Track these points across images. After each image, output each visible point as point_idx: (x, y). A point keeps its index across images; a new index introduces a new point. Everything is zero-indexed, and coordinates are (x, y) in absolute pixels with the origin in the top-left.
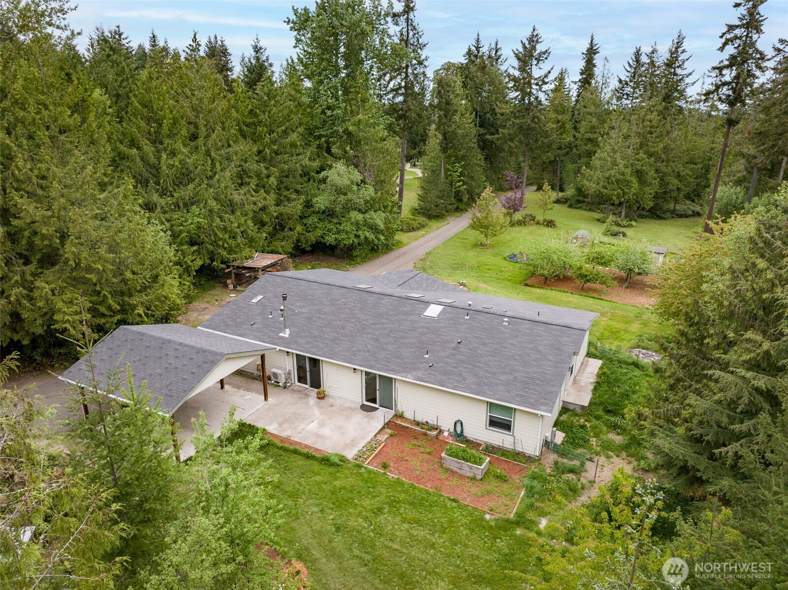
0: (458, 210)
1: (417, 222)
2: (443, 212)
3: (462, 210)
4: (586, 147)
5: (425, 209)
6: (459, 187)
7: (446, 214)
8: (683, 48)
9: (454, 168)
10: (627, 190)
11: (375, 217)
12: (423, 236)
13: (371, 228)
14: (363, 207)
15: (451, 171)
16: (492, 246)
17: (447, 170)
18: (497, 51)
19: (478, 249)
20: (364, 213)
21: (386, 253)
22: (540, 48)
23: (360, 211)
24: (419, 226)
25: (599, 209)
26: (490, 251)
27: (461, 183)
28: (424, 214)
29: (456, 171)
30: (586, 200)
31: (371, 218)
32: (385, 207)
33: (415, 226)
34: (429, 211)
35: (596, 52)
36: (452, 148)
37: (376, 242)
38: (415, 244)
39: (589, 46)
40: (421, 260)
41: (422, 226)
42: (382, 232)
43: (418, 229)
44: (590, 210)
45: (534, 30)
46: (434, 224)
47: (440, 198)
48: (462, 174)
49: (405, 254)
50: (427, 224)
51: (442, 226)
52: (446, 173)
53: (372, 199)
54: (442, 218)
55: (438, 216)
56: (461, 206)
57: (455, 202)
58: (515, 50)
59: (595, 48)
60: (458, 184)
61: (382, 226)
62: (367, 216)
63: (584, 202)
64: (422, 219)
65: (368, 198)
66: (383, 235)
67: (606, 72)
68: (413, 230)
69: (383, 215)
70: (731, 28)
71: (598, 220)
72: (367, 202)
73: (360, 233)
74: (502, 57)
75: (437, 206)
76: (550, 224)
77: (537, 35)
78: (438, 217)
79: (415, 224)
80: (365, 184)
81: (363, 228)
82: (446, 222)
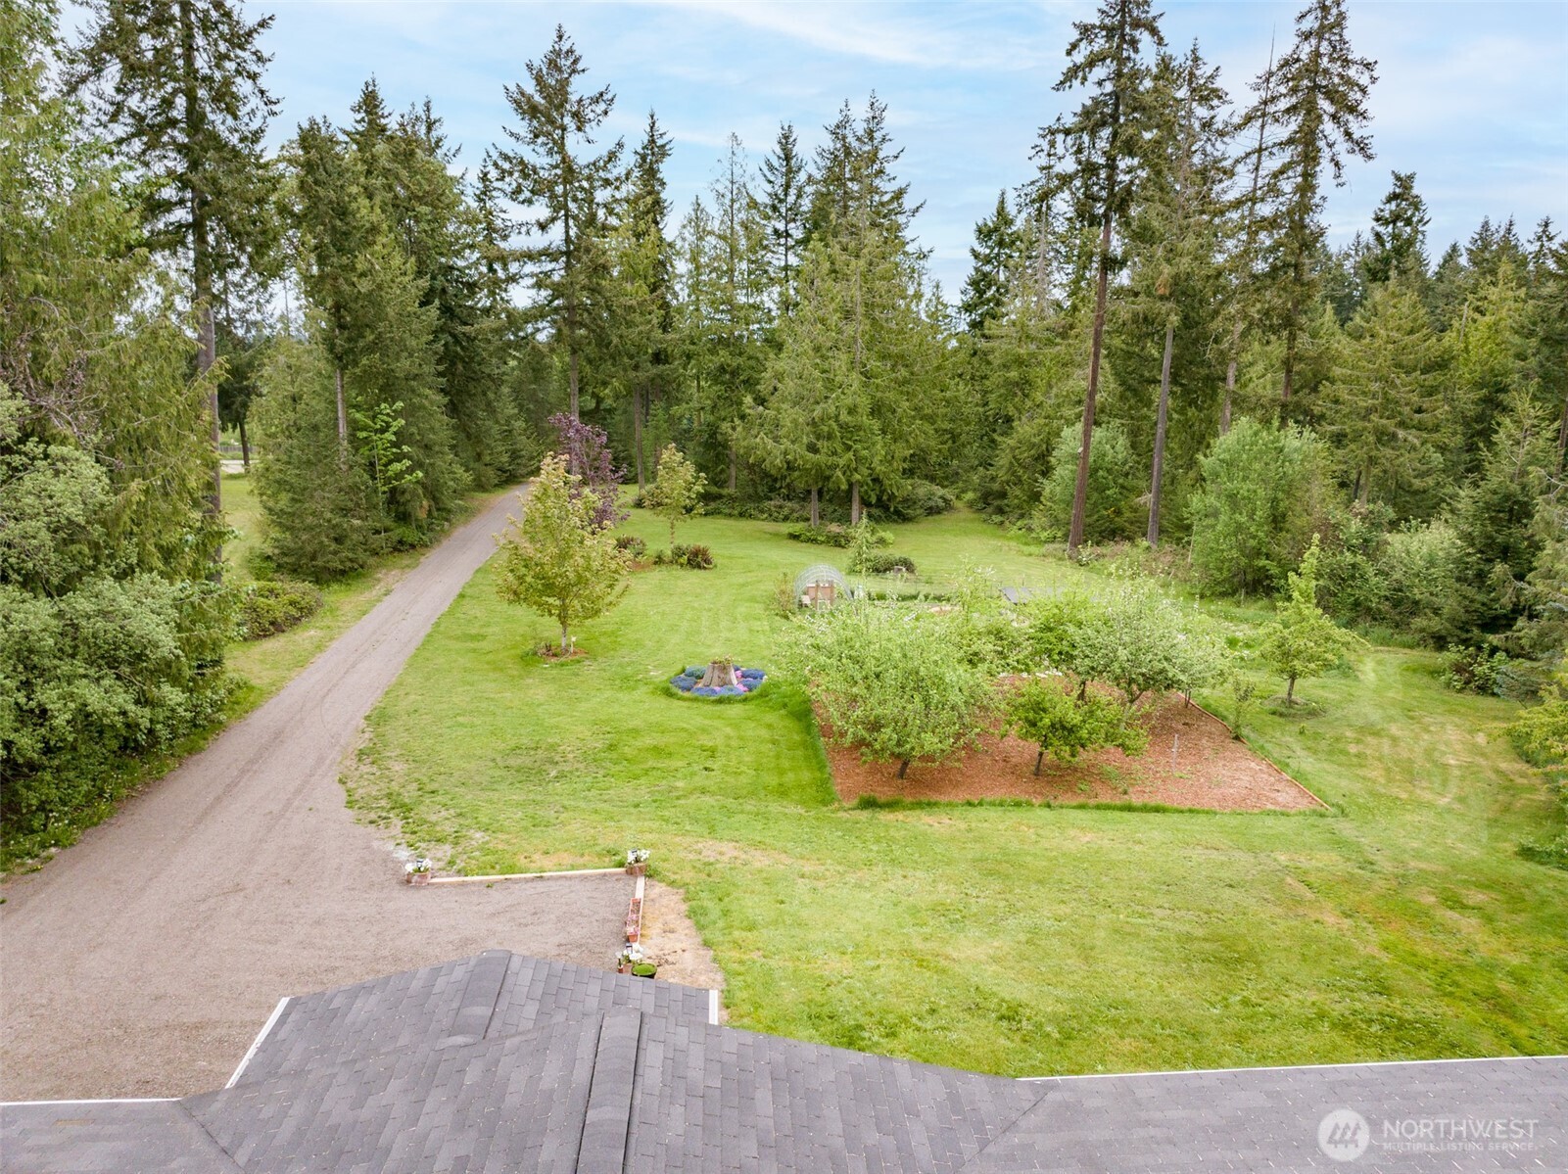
0: (401, 547)
1: (285, 599)
2: (362, 556)
3: (413, 546)
4: (715, 359)
5: (299, 552)
6: (399, 476)
7: (372, 561)
8: (883, 132)
9: (374, 418)
10: (865, 453)
11: (125, 603)
12: (320, 647)
13: (113, 663)
14: (50, 562)
15: (365, 428)
16: (587, 652)
17: (354, 426)
18: (429, 129)
19: (548, 667)
20: (61, 591)
21: (192, 751)
22: (580, 88)
23: (31, 582)
24: (294, 612)
25: (762, 512)
26: (590, 669)
27: (407, 463)
28: (295, 571)
29: (383, 431)
30: (725, 492)
31: (104, 614)
32: (168, 553)
33: (279, 615)
34: (313, 558)
35: (663, 152)
36: (370, 349)
37: (143, 716)
38: (302, 685)
39: (646, 139)
40: (361, 754)
41: (302, 613)
42: (167, 671)
43: (295, 621)
44: (741, 515)
45: (560, 37)
46: (340, 599)
47: (345, 511)
48: (402, 437)
49: (278, 737)
50: (320, 604)
51: (372, 604)
52: (353, 438)
53: (96, 513)
54: (359, 576)
55: (343, 573)
56: (410, 534)
57: (389, 522)
58: (513, 88)
59: (660, 142)
60: (397, 467)
61: (167, 643)
62: (80, 602)
63: (720, 497)
64: (298, 589)
65: (74, 511)
66: (175, 681)
67: (737, 171)
68: (276, 627)
69: (169, 590)
70: (1086, 31)
71: (794, 537)
72: (67, 534)
73: (48, 695)
74: (446, 145)
75: (338, 540)
76: (697, 560)
77: (570, 51)
78: (345, 574)
79: (279, 608)
80: (45, 441)
81: (65, 668)
82: (379, 589)
